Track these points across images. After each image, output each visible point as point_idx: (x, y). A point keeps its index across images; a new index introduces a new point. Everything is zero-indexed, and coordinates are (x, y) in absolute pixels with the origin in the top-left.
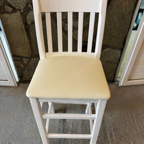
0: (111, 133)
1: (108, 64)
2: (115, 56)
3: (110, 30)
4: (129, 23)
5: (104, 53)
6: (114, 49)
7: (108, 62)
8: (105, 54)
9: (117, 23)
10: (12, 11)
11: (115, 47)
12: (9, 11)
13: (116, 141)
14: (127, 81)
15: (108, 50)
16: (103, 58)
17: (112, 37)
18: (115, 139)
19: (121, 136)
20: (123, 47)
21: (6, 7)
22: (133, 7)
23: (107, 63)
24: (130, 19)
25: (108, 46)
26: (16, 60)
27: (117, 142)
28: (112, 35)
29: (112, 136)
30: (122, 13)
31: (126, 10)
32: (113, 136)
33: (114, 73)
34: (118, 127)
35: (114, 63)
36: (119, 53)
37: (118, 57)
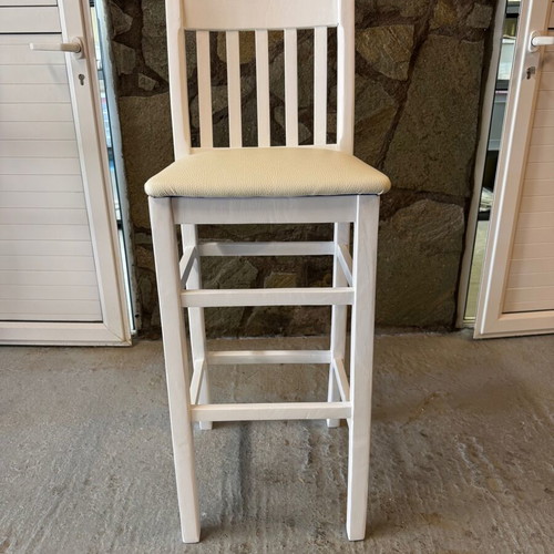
0: (469, 446)
1: (428, 255)
2: (446, 225)
3: (424, 138)
4: (475, 116)
5: (412, 217)
6: (443, 201)
7: (429, 247)
8: (416, 220)
9: (443, 118)
10: (155, 88)
11: (443, 194)
12: (146, 89)
13: (491, 466)
14: (499, 317)
15: (423, 206)
16: (411, 233)
17: (431, 162)
18: (487, 461)
19: (509, 453)
20: (467, 194)
21: (141, 76)
22: (480, 74)
23: (427, 252)
24: (476, 107)
25: (422, 192)
26: (142, 245)
27: (495, 467)
28: (432, 154)
29: (475, 455)
30: (451, 87)
31: (460, 79)
32: (480, 455)
33: (454, 289)
34: (493, 434)
35: (447, 252)
36: (459, 214)
37: (458, 228)
